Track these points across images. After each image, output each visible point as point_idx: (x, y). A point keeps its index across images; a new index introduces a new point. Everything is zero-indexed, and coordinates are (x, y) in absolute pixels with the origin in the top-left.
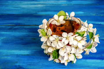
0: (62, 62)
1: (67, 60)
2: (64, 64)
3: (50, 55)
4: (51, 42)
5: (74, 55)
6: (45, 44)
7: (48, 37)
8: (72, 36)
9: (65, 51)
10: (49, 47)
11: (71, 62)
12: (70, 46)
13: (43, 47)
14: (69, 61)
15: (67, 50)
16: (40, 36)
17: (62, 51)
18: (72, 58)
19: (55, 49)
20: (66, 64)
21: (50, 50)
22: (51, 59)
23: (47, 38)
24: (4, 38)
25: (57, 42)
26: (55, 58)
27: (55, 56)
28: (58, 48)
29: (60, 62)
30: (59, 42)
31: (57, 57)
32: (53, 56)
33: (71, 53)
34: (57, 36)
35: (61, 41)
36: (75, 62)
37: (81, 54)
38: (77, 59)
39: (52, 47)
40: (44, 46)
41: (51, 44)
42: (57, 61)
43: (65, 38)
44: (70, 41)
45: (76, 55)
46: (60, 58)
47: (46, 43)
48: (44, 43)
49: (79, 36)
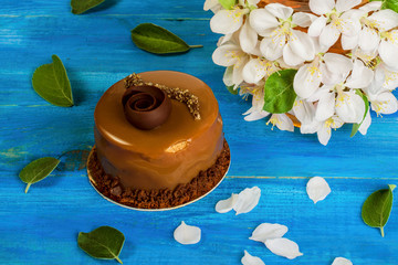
0: (305, 129)
1: (330, 120)
2: (313, 137)
3: (250, 98)
4: (260, 38)
5: (359, 99)
6: (230, 46)
7: (245, 11)
8: (357, 8)
9: (321, 80)
10: (247, 57)
11: (347, 127)
12: (346, 53)
13: (219, 57)
14: (337, 125)
15: (329, 73)
16: (206, 8)
17: (310, 77)
18: (352, 111)
19: (274, 69)
20: (324, 138)
21: (253, 74)
22: (255, 113)
23: (239, 20)
24: (43, 14)
25: (288, 36)
26: (276, 109)
27: (277, 102)
28: (289, 62)
29: (297, 130)
30: (295, 35)
31: (282, 105)
32: (267, 101)
33: (347, 89)
34: (286, 11)
35: (305, 30)
36: (363, 129)
37: (393, 92)
38: (373, 114)
39: (263, 59)
40: (226, 52)
41: (258, 47)
42: (282, 122)
43: (324, 20)
44: (345, 32)
45: (371, 97)
46: (297, 109)
47: (235, 39)
48: (225, 39)
49: (388, 11)
